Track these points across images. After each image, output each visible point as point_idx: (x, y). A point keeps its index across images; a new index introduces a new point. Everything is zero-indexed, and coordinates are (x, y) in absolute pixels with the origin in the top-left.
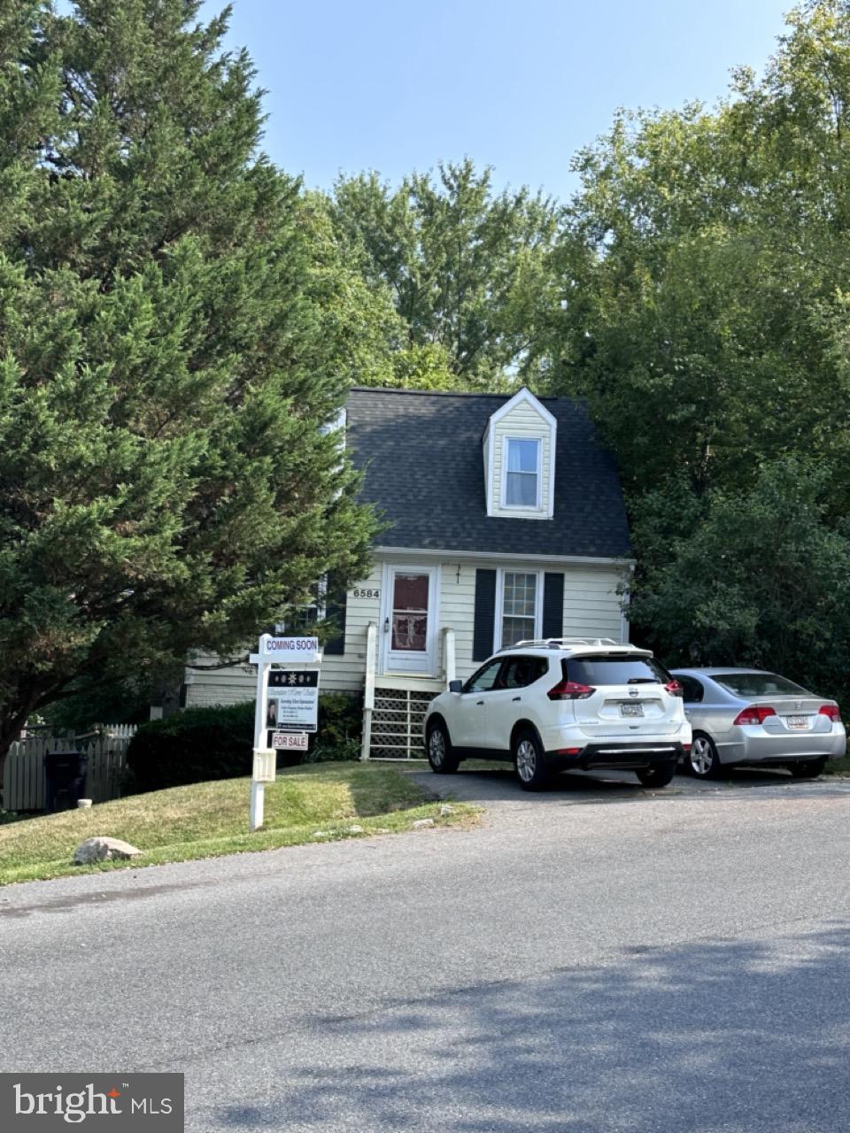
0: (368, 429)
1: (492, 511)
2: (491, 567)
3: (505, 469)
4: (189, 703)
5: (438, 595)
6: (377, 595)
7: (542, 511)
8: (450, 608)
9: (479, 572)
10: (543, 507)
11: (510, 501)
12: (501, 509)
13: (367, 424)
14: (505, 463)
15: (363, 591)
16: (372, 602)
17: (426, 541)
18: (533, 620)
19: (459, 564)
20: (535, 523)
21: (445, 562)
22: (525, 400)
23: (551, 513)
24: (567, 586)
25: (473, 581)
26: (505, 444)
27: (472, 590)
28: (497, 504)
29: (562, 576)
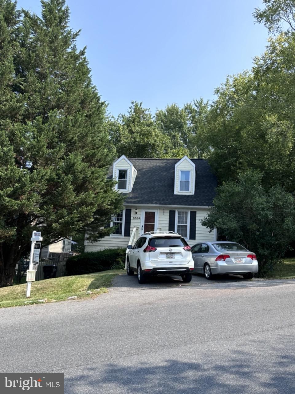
0: (144, 170)
1: (175, 193)
2: (174, 210)
3: (180, 180)
4: (85, 251)
5: (158, 218)
6: (140, 218)
7: (191, 192)
8: (162, 222)
9: (170, 211)
10: (192, 191)
11: (181, 190)
12: (178, 192)
13: (144, 169)
14: (180, 178)
15: (136, 218)
16: (138, 221)
17: (154, 202)
18: (187, 226)
19: (164, 209)
20: (189, 196)
21: (160, 208)
22: (186, 159)
23: (194, 193)
24: (197, 215)
25: (168, 214)
26: (180, 172)
27: (168, 217)
28: (177, 191)
29: (195, 212)
